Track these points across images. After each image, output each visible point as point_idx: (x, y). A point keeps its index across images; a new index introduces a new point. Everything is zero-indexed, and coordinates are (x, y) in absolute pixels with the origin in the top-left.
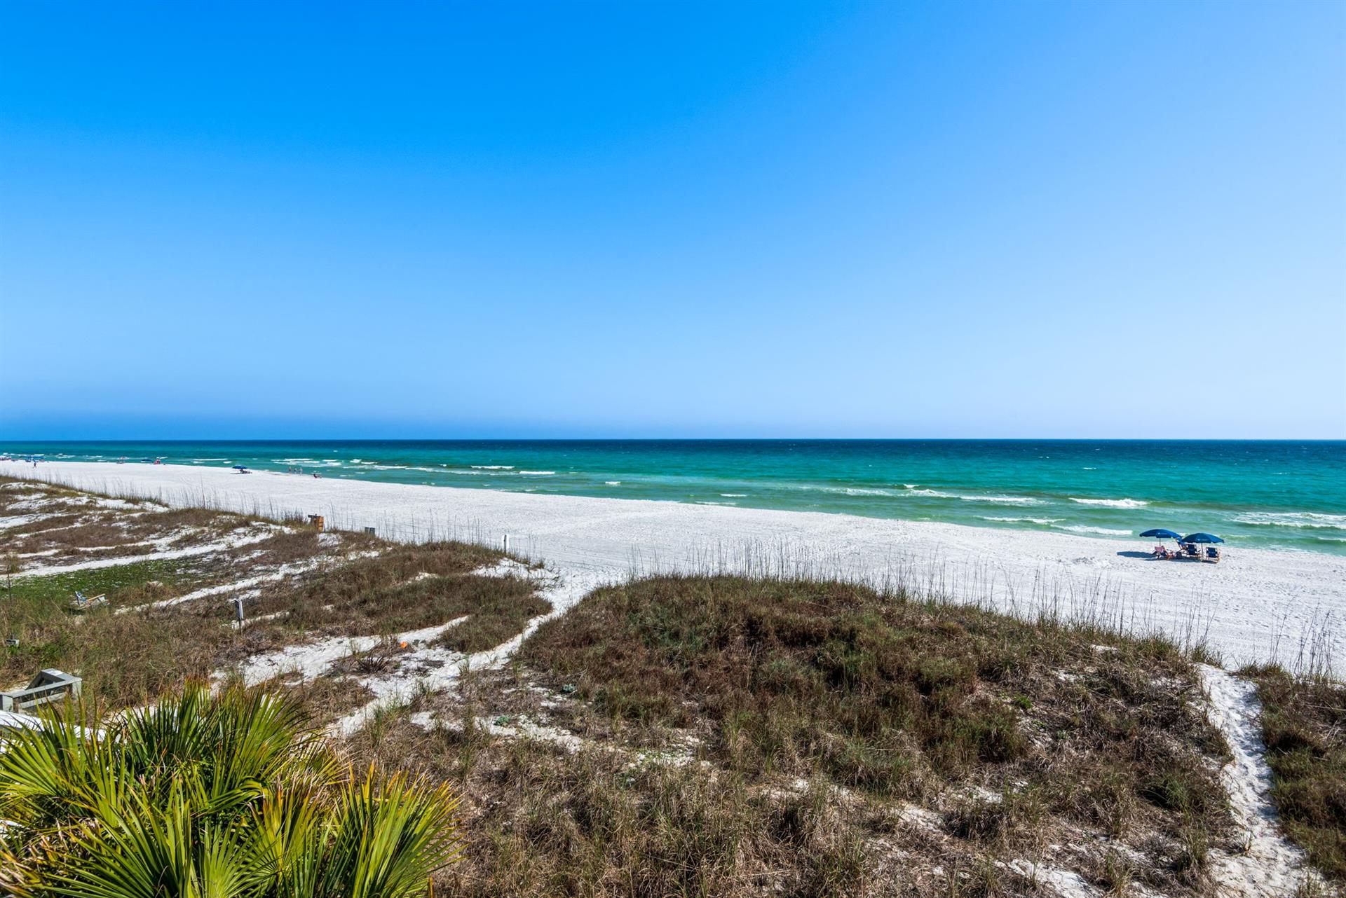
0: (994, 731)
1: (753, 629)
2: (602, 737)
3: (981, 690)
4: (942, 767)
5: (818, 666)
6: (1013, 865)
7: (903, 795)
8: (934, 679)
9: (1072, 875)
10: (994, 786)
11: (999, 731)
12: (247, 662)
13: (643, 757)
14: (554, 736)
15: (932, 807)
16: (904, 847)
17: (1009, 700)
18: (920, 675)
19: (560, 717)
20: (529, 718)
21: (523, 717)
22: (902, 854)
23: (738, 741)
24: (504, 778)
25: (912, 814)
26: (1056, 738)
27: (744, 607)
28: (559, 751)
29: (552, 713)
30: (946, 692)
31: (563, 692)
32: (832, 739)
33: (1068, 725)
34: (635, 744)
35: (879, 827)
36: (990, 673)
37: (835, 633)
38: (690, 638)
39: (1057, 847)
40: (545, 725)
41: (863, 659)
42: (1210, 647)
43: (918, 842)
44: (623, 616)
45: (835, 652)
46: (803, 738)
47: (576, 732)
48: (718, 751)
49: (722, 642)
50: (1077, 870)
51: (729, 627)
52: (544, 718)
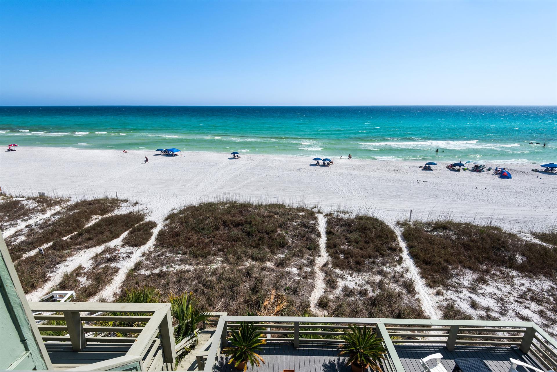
0: (282, 242)
1: (225, 223)
2: (197, 264)
3: (279, 231)
4: (273, 252)
5: (243, 232)
6: (286, 270)
7: (266, 261)
8: (270, 231)
9: (295, 268)
10: (282, 253)
11: (283, 241)
12: (56, 268)
13: (210, 267)
14: (184, 267)
15: (272, 262)
16: (268, 272)
17: (284, 232)
18: (266, 231)
19: (182, 261)
20: (175, 264)
21: (173, 264)
22: (268, 273)
23: (231, 257)
24: (179, 281)
25: (269, 264)
26: (293, 239)
27: (220, 218)
28: (188, 271)
29: (180, 261)
30: (272, 234)
31: (179, 254)
32: (251, 251)
33: (295, 236)
34: (207, 264)
35: (264, 269)
36: (281, 226)
37: (246, 222)
38: (208, 229)
39: (293, 264)
40: (180, 265)
41: (254, 229)
42: (321, 211)
43: (271, 270)
44: (184, 224)
45: (247, 228)
46: (245, 253)
47: (190, 264)
48: (227, 261)
49: (217, 229)
50: (296, 267)
51: (218, 225)
52: (178, 262)
